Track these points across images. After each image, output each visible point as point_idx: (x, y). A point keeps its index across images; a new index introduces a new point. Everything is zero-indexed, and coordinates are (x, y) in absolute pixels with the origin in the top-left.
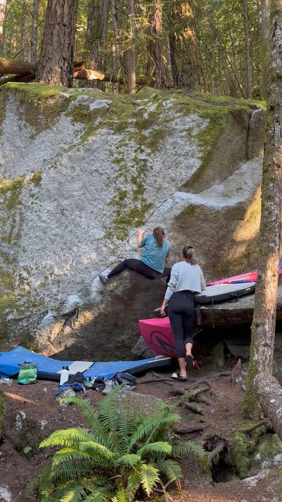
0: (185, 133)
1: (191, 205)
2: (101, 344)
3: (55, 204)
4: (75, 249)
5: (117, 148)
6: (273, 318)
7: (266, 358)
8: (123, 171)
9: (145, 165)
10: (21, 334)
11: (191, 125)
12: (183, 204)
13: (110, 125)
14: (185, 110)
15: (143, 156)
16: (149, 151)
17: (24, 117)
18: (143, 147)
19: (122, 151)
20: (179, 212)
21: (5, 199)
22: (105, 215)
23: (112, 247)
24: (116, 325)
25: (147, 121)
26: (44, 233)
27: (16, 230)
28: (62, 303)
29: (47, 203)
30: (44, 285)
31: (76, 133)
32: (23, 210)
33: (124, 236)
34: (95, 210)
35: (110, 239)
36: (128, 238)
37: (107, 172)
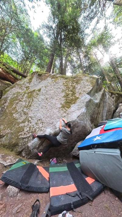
0: (86, 80)
1: (91, 99)
3: (44, 96)
4: (50, 110)
5: (66, 82)
8: (68, 88)
9: (75, 87)
10: (24, 145)
13: (63, 77)
16: (76, 84)
17: (38, 78)
20: (88, 100)
21: (28, 95)
22: (61, 100)
23: (65, 111)
26: (39, 105)
27: (30, 104)
29: (42, 96)
30: (36, 124)
31: (52, 81)
32: (33, 98)
33: (69, 107)
34: (58, 99)
35: (64, 108)
36: (71, 107)
37: (62, 88)
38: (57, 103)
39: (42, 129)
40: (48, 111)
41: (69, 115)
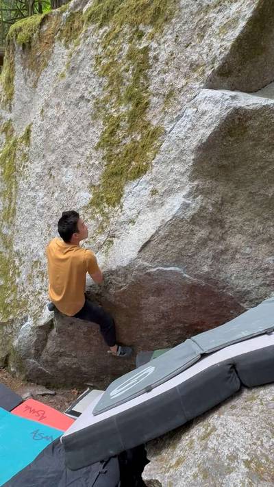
1: (237, 111)
3: (44, 162)
5: (105, 47)
10: (8, 343)
13: (95, 16)
17: (27, 64)
18: (141, 27)
19: (112, 49)
22: (92, 166)
23: (101, 219)
26: (34, 205)
27: (12, 205)
28: (42, 307)
29: (36, 163)
30: (30, 278)
32: (17, 178)
33: (116, 200)
34: (82, 161)
35: (98, 205)
36: (122, 200)
37: (94, 93)
38: (79, 183)
39: (41, 297)
41: (115, 240)
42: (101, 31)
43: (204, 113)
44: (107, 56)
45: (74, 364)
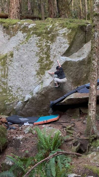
0: (63, 35)
1: (66, 61)
2: (38, 111)
3: (19, 63)
4: (27, 79)
5: (39, 42)
6: (95, 101)
7: (93, 115)
8: (42, 50)
9: (49, 48)
10: (11, 109)
11: (65, 32)
12: (63, 61)
13: (36, 33)
14: (63, 26)
15: (48, 44)
16: (50, 42)
17: (5, 32)
18: (48, 41)
19: (41, 43)
20: (62, 64)
21: (1, 62)
22: (36, 66)
23: (40, 78)
24: (42, 104)
25: (49, 31)
26: (16, 74)
27: (6, 73)
28: (24, 98)
29: (16, 63)
30: (17, 92)
31: (24, 37)
32: (8, 66)
33: (43, 73)
34: (33, 65)
35: (39, 75)
36: (45, 74)
37: (36, 50)
38: (32, 70)
39: (23, 96)
40: (25, 80)
41: (43, 82)
42: (38, 38)
43: (61, 61)
44: (40, 43)
45: (31, 111)
